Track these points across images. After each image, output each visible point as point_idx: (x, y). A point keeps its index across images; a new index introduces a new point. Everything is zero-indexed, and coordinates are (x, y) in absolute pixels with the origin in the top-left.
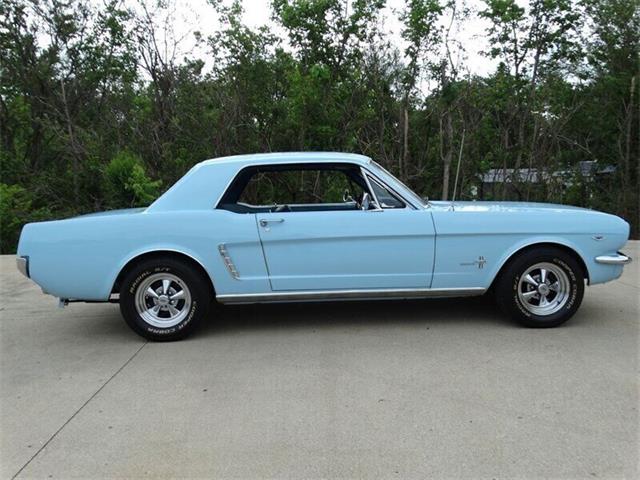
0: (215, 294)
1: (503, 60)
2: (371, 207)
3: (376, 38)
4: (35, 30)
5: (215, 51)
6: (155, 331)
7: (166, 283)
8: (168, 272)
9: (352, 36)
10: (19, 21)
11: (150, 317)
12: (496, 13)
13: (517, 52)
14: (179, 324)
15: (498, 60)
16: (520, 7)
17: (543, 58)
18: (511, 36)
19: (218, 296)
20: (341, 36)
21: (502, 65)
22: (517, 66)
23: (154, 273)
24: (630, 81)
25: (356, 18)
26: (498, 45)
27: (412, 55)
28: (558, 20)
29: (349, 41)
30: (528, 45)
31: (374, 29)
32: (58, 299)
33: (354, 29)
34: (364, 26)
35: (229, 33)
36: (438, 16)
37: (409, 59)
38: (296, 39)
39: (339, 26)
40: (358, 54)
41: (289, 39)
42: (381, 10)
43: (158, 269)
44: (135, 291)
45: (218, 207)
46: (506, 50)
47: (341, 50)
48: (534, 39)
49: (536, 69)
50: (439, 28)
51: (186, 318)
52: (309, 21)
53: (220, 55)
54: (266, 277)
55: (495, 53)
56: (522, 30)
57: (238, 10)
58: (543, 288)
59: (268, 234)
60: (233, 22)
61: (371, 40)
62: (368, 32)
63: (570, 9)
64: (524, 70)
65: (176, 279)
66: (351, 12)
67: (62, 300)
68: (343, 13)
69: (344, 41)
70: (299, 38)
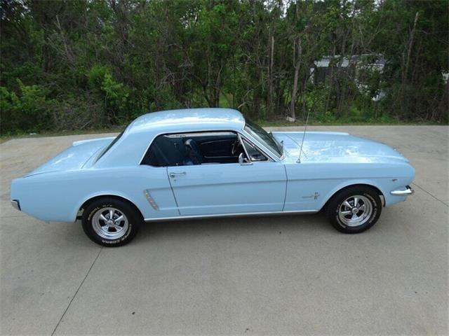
0: (143, 218)
6: (107, 242)
7: (112, 212)
8: (112, 207)
11: (104, 233)
14: (122, 237)
19: (145, 220)
23: (102, 208)
43: (105, 206)
44: (91, 219)
45: (141, 164)
54: (176, 208)
58: (355, 211)
65: (117, 210)
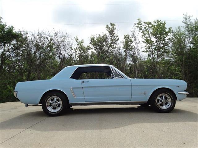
0: (69, 102)
1: (149, 53)
2: (113, 78)
3: (116, 48)
4: (32, 48)
5: (76, 52)
6: (51, 113)
7: (55, 99)
8: (56, 96)
9: (110, 48)
10: (28, 47)
11: (50, 109)
12: (147, 42)
13: (152, 51)
14: (58, 111)
15: (148, 53)
16: (153, 41)
17: (159, 53)
18: (151, 47)
19: (70, 103)
20: (107, 48)
21: (149, 54)
22: (153, 55)
23: (52, 96)
24: (182, 58)
25: (111, 43)
26: (148, 50)
27: (126, 52)
28: (162, 43)
29: (109, 49)
30: (155, 50)
31: (116, 46)
32: (25, 104)
33: (111, 46)
34: (113, 45)
35: (79, 47)
36: (132, 43)
37: (125, 53)
38: (96, 48)
39: (107, 45)
40: (112, 52)
41: (94, 48)
42: (117, 42)
43: (53, 95)
44: (46, 101)
45: (71, 78)
46: (149, 51)
47: (107, 51)
48: (156, 48)
49: (158, 56)
50: (132, 46)
51: (60, 109)
52: (100, 44)
53: (77, 53)
54: (84, 97)
55: (147, 51)
56: (154, 46)
57: (82, 42)
58: (164, 101)
59: (84, 85)
60: (81, 45)
61: (115, 49)
62: (115, 47)
63: (165, 41)
64: (155, 56)
65: (58, 98)
66: (110, 42)
67: (26, 105)
68: (108, 42)
69: (108, 49)
70: (97, 48)
